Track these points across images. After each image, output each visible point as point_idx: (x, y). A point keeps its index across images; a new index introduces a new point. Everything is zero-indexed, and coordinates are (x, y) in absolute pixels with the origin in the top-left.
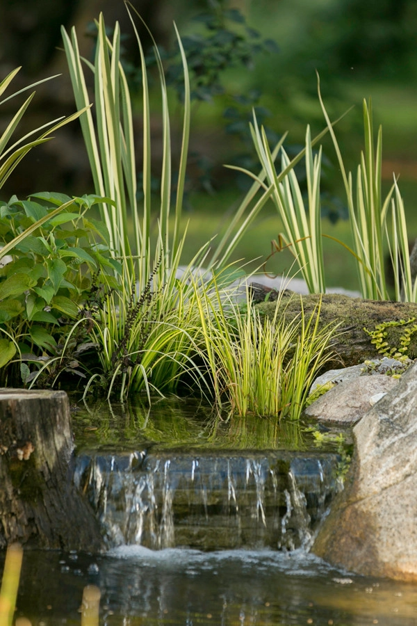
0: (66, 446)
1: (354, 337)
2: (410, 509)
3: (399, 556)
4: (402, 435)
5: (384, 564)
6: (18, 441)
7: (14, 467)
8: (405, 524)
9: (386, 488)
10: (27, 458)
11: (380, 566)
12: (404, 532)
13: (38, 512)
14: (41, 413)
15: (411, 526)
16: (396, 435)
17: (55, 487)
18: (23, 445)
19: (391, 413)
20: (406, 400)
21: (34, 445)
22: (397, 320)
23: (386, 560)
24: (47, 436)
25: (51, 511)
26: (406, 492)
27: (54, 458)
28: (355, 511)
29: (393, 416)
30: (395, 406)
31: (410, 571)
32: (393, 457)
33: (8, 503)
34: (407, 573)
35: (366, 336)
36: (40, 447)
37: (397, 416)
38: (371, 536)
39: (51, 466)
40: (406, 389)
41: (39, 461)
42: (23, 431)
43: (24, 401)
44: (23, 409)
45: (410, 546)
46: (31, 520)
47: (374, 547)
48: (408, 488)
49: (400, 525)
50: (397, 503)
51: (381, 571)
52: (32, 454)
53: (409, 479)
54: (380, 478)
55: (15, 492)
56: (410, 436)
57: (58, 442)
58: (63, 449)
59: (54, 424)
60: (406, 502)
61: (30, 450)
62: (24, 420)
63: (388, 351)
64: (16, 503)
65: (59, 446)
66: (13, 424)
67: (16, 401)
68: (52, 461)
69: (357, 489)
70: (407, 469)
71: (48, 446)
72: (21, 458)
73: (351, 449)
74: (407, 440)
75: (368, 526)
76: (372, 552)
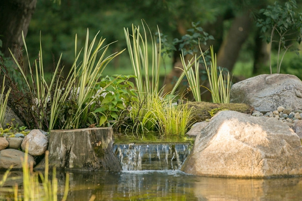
0: (111, 142)
1: (205, 113)
2: (205, 156)
3: (202, 169)
4: (206, 137)
7: (96, 148)
8: (204, 161)
9: (200, 151)
11: (196, 172)
12: (204, 163)
13: (102, 161)
14: (103, 133)
16: (204, 137)
17: (108, 154)
18: (98, 142)
21: (101, 142)
22: (218, 108)
23: (198, 171)
24: (105, 139)
25: (106, 160)
27: (107, 145)
28: (192, 158)
30: (206, 129)
32: (203, 143)
33: (94, 158)
35: (208, 113)
36: (103, 142)
37: (206, 132)
38: (195, 165)
39: (106, 148)
41: (103, 146)
42: (98, 138)
43: (99, 130)
44: (98, 132)
45: (205, 167)
46: (100, 163)
47: (195, 167)
49: (202, 161)
54: (199, 149)
55: (96, 155)
56: (208, 137)
57: (109, 141)
59: (107, 136)
61: (100, 143)
62: (98, 135)
64: (96, 158)
65: (109, 142)
66: (95, 136)
67: (96, 130)
68: (107, 146)
69: (193, 152)
71: (106, 142)
72: (98, 145)
73: (193, 142)
75: (194, 162)
76: (195, 169)
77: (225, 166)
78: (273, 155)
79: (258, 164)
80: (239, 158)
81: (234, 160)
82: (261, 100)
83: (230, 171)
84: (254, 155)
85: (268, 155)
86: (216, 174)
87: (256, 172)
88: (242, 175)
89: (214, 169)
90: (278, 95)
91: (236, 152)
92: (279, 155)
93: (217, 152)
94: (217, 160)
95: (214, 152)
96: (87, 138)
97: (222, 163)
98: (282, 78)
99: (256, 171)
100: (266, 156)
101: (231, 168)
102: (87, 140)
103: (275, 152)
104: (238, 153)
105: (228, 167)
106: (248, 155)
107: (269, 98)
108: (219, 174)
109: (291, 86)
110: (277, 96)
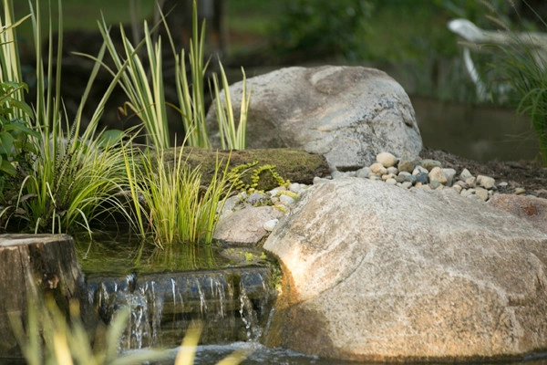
2: (350, 307)
3: (349, 343)
4: (324, 252)
5: (339, 349)
6: (48, 274)
8: (349, 319)
9: (323, 292)
10: (55, 287)
11: (335, 350)
14: (61, 251)
15: (354, 319)
16: (319, 251)
18: (51, 277)
19: (307, 235)
20: (317, 225)
21: (59, 277)
22: (245, 163)
23: (340, 346)
24: (67, 270)
26: (344, 294)
27: (73, 285)
28: (301, 311)
29: (309, 238)
30: (309, 229)
31: (361, 353)
32: (323, 268)
34: (359, 355)
36: (63, 277)
37: (313, 237)
38: (323, 329)
39: (72, 292)
40: (315, 217)
41: (63, 288)
42: (50, 267)
43: (48, 244)
44: (48, 250)
45: (357, 334)
47: (327, 337)
48: (344, 291)
49: (345, 319)
50: (338, 303)
51: (338, 354)
52: (58, 284)
53: (343, 284)
54: (316, 285)
56: (333, 251)
57: (75, 273)
58: (78, 278)
59: (70, 260)
60: (346, 301)
61: (57, 281)
62: (50, 258)
63: (243, 187)
65: (75, 277)
66: (42, 261)
67: (42, 244)
68: (72, 287)
69: (296, 294)
70: (338, 276)
71: (68, 277)
72: (51, 287)
74: (332, 255)
75: (317, 321)
76: (326, 340)
77: (412, 331)
78: (522, 296)
79: (498, 324)
80: (447, 308)
81: (435, 314)
82: (329, 139)
83: (430, 346)
84: (483, 300)
85: (514, 296)
86: (395, 354)
87: (498, 346)
88: (465, 354)
89: (386, 340)
90: (368, 123)
91: (436, 293)
92: (534, 295)
93: (380, 293)
94: (387, 316)
95: (371, 294)
96: (23, 268)
97: (405, 324)
98: (355, 78)
99: (496, 340)
100: (509, 298)
101: (430, 335)
102: (23, 274)
103: (524, 288)
104: (441, 295)
105: (423, 334)
106: (466, 299)
107: (349, 131)
108: (402, 354)
109: (391, 100)
110: (366, 126)
